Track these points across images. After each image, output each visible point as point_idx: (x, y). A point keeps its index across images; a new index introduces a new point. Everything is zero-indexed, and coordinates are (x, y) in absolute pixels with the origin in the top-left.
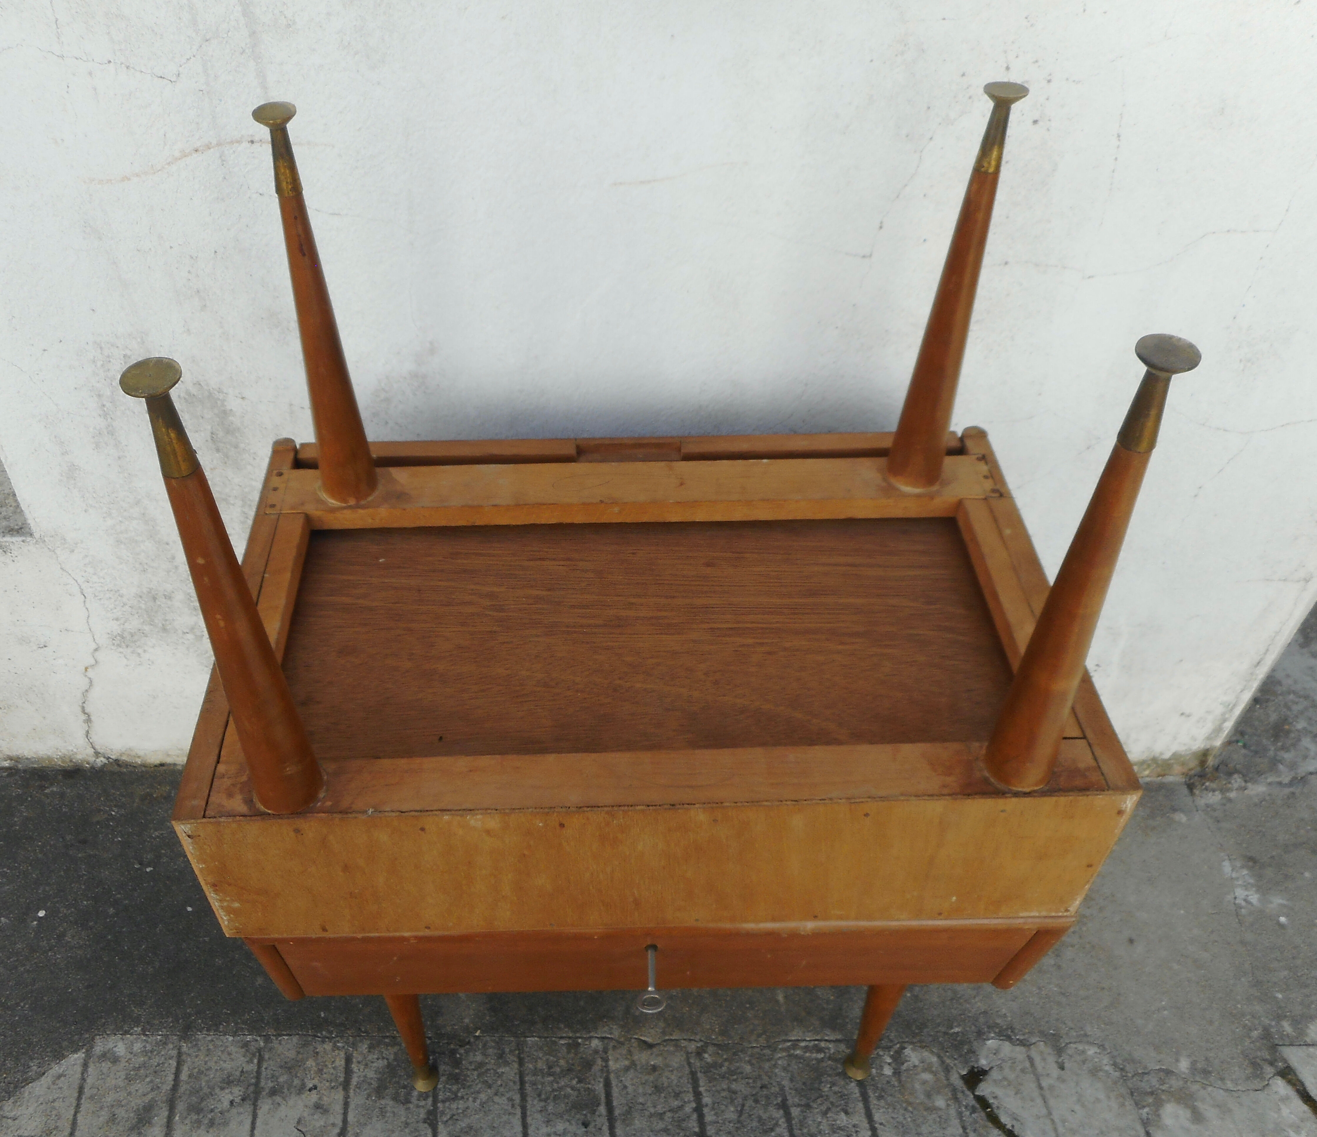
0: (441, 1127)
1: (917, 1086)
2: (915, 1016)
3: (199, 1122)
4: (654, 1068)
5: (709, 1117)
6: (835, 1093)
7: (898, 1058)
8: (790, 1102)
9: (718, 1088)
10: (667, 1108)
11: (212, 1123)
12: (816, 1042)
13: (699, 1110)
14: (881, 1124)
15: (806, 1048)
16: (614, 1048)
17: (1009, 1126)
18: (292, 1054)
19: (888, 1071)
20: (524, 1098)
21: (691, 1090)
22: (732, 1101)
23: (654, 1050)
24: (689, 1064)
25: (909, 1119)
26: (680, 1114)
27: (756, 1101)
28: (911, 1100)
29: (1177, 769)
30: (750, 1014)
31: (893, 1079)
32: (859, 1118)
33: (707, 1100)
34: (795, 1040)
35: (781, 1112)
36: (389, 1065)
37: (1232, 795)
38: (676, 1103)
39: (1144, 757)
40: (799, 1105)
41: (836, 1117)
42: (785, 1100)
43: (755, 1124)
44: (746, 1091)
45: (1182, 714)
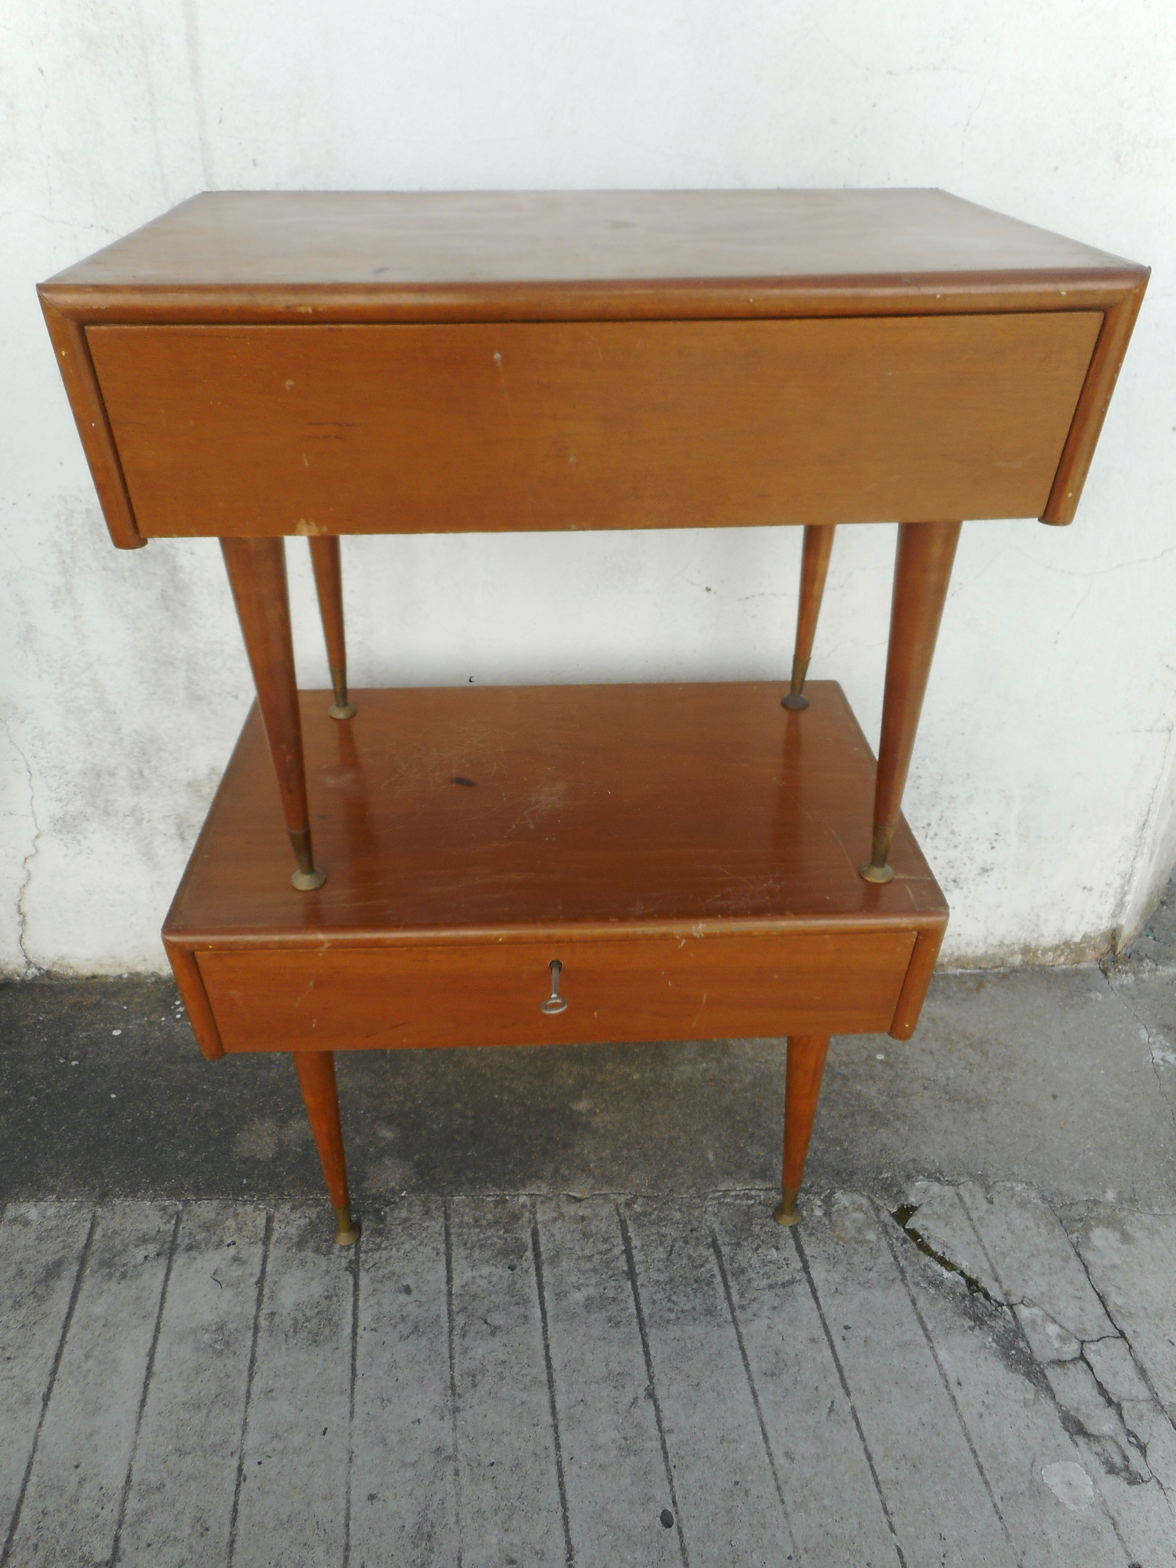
0: (362, 1274)
1: (848, 1223)
2: (845, 1166)
3: (110, 1276)
4: (583, 1218)
5: (638, 1257)
6: (765, 1232)
7: (828, 1202)
8: (720, 1242)
9: (648, 1232)
10: (596, 1251)
11: (124, 1276)
12: (747, 1191)
13: (628, 1252)
14: (812, 1257)
15: (736, 1197)
16: (542, 1202)
17: (940, 1254)
18: (212, 1215)
19: (818, 1212)
20: (449, 1246)
21: (620, 1235)
22: (662, 1243)
23: (583, 1203)
24: (619, 1214)
25: (840, 1252)
26: (609, 1256)
27: (686, 1242)
28: (843, 1235)
29: (1091, 954)
30: (681, 1170)
31: (824, 1218)
32: (790, 1251)
33: (636, 1242)
34: (725, 1191)
35: (712, 1250)
36: (311, 1223)
37: (1145, 976)
38: (605, 1246)
39: (1056, 942)
40: (729, 1244)
41: (766, 1253)
42: (715, 1241)
43: (684, 1262)
44: (676, 1234)
45: (1084, 888)
